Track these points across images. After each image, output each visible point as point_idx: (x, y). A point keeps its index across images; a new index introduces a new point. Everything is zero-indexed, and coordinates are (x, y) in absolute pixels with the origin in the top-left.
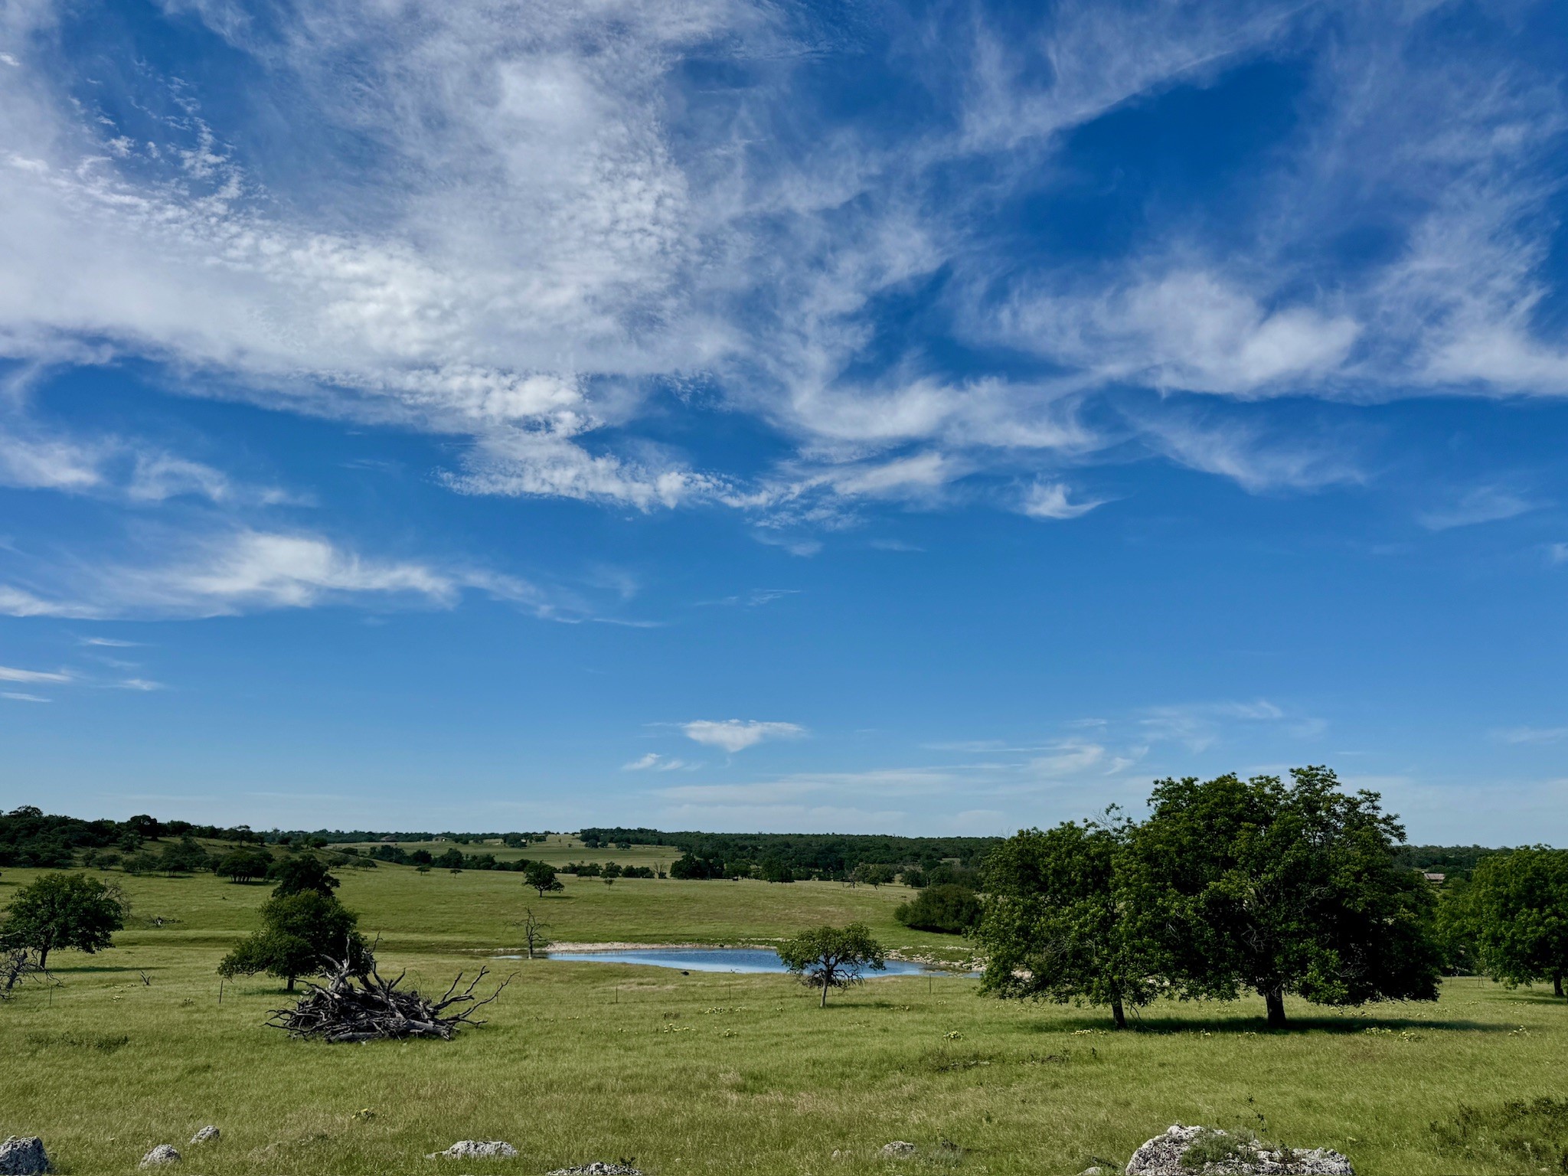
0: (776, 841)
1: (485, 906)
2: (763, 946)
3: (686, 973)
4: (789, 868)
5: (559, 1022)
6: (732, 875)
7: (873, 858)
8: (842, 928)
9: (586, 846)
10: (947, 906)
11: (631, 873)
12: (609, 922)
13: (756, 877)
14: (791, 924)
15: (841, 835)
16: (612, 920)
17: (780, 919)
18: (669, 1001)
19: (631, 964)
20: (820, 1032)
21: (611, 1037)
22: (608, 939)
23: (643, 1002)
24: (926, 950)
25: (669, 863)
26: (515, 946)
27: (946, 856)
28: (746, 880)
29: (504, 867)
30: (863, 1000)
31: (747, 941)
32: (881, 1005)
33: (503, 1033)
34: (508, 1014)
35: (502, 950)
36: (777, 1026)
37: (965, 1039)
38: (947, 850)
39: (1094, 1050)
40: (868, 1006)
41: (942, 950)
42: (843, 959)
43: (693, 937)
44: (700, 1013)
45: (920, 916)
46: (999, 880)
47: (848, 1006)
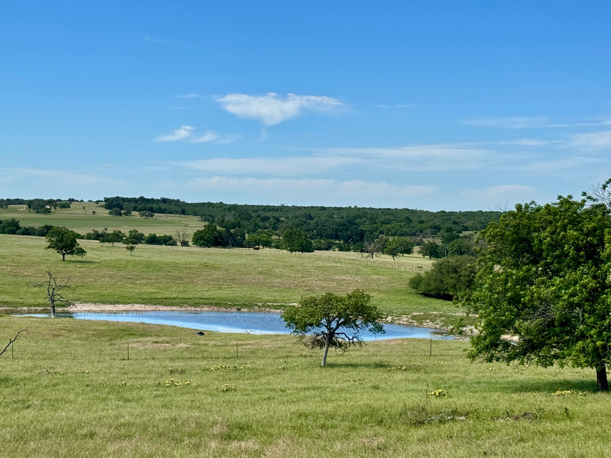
0: (297, 213)
1: (9, 269)
2: (279, 311)
3: (201, 334)
4: (309, 239)
5: (69, 375)
6: (255, 244)
7: (393, 231)
8: (344, 295)
9: (110, 213)
10: (460, 276)
11: (153, 240)
12: (130, 285)
13: (277, 248)
14: (308, 290)
15: (364, 208)
16: (134, 284)
17: (297, 286)
18: (178, 358)
19: (149, 324)
20: (314, 388)
21: (113, 389)
22: (128, 301)
23: (153, 359)
24: (436, 316)
25: (191, 233)
26: (38, 305)
27: (466, 229)
28: (267, 250)
29: (28, 232)
30: (364, 361)
31: (263, 306)
32: (380, 365)
33: (13, 384)
34: (20, 368)
35: (26, 308)
36: (277, 382)
37: (449, 397)
38: (468, 224)
39: (566, 409)
40: (368, 366)
41: (451, 316)
42: (344, 323)
43: (211, 301)
44: (206, 370)
45: (434, 285)
46: (495, 252)
47: (347, 365)
